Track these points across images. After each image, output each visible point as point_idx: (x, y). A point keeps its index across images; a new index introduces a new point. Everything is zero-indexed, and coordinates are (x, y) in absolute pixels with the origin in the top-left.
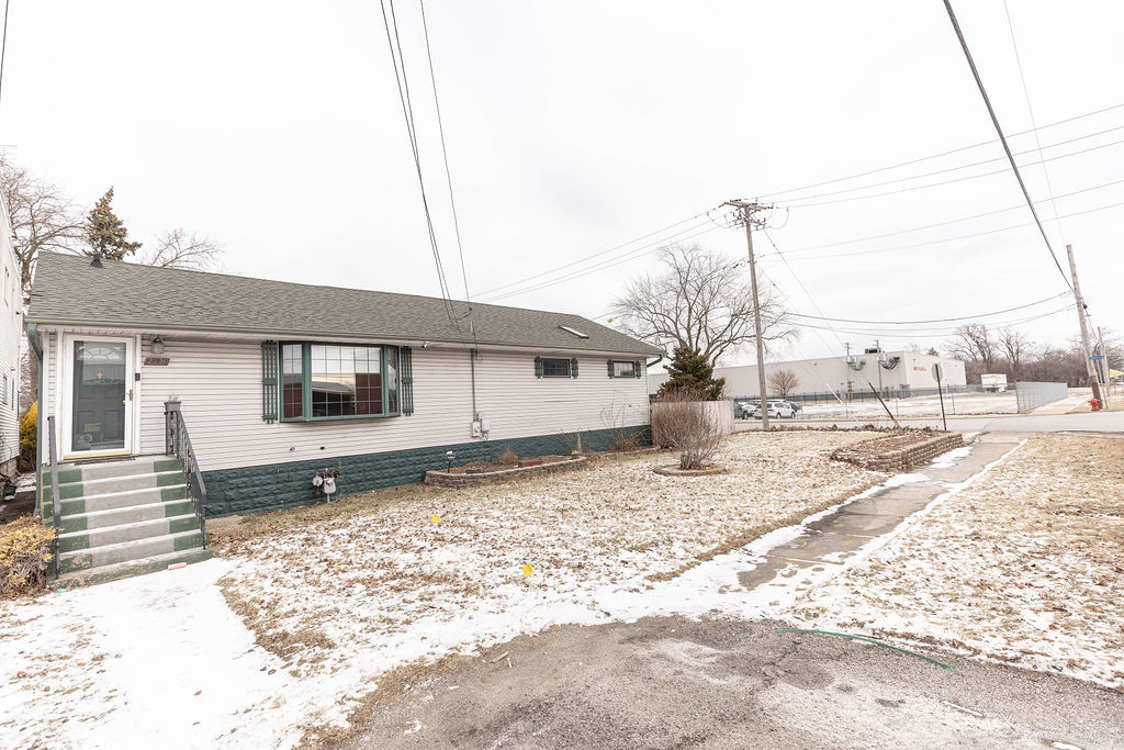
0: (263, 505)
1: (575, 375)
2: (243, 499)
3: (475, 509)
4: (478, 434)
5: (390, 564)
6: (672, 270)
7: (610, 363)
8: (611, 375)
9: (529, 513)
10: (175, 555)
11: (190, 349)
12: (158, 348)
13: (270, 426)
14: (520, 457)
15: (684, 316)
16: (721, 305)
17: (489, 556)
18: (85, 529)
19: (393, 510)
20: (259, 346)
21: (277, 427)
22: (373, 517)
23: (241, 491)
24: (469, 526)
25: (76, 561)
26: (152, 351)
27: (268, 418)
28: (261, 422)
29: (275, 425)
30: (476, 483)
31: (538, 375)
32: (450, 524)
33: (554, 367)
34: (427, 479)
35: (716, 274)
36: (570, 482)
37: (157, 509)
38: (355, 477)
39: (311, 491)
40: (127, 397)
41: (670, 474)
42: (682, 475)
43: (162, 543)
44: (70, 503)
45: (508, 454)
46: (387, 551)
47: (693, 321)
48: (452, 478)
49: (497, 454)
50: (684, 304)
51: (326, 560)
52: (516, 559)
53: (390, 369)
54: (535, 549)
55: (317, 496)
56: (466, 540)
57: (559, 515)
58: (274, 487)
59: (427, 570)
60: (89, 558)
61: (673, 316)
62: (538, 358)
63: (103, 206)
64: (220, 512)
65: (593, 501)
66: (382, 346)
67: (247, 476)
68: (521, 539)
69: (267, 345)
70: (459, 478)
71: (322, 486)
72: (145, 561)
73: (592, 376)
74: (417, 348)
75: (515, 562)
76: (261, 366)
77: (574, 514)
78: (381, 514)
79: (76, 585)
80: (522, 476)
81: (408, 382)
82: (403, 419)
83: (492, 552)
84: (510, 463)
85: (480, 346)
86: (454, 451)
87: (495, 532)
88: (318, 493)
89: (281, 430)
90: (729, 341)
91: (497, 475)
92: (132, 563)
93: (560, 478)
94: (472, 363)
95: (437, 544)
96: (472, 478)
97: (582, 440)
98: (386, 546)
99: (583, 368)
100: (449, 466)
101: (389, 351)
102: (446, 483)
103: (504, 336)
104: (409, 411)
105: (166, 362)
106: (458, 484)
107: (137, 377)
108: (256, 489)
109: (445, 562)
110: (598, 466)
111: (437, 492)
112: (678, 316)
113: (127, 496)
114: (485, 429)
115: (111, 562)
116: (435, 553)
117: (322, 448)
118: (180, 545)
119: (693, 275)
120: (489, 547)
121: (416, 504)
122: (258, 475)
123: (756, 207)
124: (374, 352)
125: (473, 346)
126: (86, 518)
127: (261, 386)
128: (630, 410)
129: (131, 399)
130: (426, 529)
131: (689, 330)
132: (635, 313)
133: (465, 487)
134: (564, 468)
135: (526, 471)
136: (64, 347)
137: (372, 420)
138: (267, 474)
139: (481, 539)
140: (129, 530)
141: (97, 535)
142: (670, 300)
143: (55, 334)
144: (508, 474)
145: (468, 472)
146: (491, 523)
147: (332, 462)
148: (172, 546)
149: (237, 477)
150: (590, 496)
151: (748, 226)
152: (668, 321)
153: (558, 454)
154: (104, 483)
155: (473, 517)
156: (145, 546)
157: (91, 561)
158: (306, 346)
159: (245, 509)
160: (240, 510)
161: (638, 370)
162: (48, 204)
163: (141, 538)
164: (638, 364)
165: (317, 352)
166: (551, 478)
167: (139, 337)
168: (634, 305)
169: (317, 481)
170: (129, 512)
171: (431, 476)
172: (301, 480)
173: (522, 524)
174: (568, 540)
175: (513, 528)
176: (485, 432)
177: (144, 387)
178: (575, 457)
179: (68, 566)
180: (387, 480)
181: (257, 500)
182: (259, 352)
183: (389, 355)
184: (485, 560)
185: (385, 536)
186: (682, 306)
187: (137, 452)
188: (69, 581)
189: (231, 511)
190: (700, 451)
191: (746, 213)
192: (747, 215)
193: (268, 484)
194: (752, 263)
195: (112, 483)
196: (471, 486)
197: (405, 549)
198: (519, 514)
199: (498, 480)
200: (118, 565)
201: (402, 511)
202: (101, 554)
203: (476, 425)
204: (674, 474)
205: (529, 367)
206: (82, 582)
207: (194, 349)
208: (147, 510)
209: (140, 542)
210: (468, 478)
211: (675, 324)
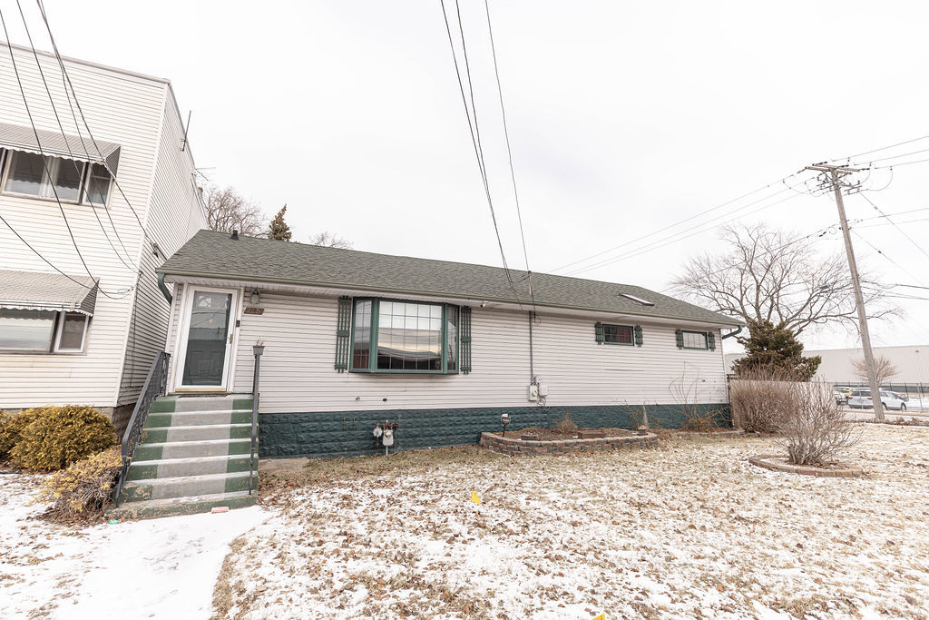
0: (329, 450)
1: (640, 344)
2: (312, 442)
3: (528, 485)
4: (535, 398)
5: (411, 556)
6: (734, 248)
7: (679, 333)
8: (680, 345)
9: (594, 502)
10: (223, 496)
11: (280, 302)
12: (257, 299)
13: (340, 375)
14: (580, 427)
15: (751, 295)
16: (797, 281)
17: (540, 572)
18: (160, 458)
19: (443, 473)
20: (337, 301)
21: (347, 377)
22: (420, 478)
23: (312, 434)
24: (518, 509)
25: (138, 491)
26: (250, 302)
27: (339, 367)
28: (333, 370)
29: (345, 375)
30: (531, 451)
31: (599, 341)
32: (496, 502)
33: (615, 333)
34: (482, 441)
35: (788, 251)
36: (641, 463)
37: (222, 445)
38: (414, 431)
39: (373, 442)
40: (228, 341)
41: (777, 469)
42: (797, 471)
43: (214, 482)
44: (155, 432)
45: (566, 423)
46: (416, 532)
47: (762, 298)
48: (506, 443)
49: (554, 421)
50: (750, 281)
51: (345, 534)
52: (581, 589)
53: (450, 326)
54: (609, 573)
55: (376, 447)
56: (512, 533)
57: (635, 512)
58: (340, 434)
59: (453, 581)
60: (150, 489)
61: (738, 295)
62: (599, 323)
63: (279, 219)
64: (292, 453)
65: (679, 497)
66: (443, 305)
67: (317, 421)
68: (585, 547)
69: (343, 300)
70: (513, 443)
71: (381, 438)
72: (195, 499)
73: (657, 345)
74: (476, 309)
75: (579, 596)
76: (337, 319)
77: (657, 513)
78: (430, 476)
79: (130, 517)
80: (583, 449)
81: (467, 340)
82: (461, 377)
83: (545, 564)
84: (569, 433)
85: (539, 309)
86: (509, 414)
87: (549, 526)
88: (378, 444)
89: (350, 380)
90: (810, 320)
91: (554, 445)
92: (183, 500)
93: (627, 456)
94: (530, 325)
95: (476, 530)
96: (528, 445)
97: (649, 414)
98: (417, 524)
99: (647, 335)
100: (504, 429)
101: (450, 309)
102: (501, 448)
103: (564, 299)
104: (467, 370)
105: (261, 312)
106: (514, 451)
107: (238, 323)
108: (324, 434)
109: (478, 571)
110: (670, 446)
111: (490, 457)
112: (742, 295)
113: (202, 430)
114: (542, 393)
115: (168, 496)
116: (470, 547)
117: (385, 400)
118: (231, 486)
119: (759, 251)
120: (540, 553)
121: (466, 469)
122: (327, 420)
123: (846, 170)
124: (437, 311)
125: (531, 308)
126: (161, 448)
127: (335, 338)
128: (704, 386)
129: (231, 342)
130: (468, 504)
131: (757, 308)
132: (695, 291)
133: (519, 455)
134: (631, 445)
135: (587, 443)
136: (187, 295)
137: (431, 376)
138: (335, 420)
139: (531, 534)
140: (192, 464)
141: (165, 466)
142: (734, 277)
143: (182, 285)
144: (566, 445)
145: (523, 438)
146: (545, 509)
147: (392, 414)
148: (223, 485)
149: (309, 421)
150: (671, 487)
151: (837, 189)
152: (731, 299)
153: (621, 427)
154: (189, 416)
155: (526, 496)
156: (200, 483)
157: (151, 493)
158: (375, 301)
159: (313, 452)
160: (309, 453)
161: (712, 342)
162: (251, 220)
163: (201, 474)
164: (711, 336)
165: (384, 308)
166: (616, 455)
167: (242, 289)
168: (694, 283)
169: (378, 432)
170: (198, 446)
171: (486, 438)
172: (364, 429)
173: (586, 519)
174: (658, 562)
175: (574, 524)
176: (543, 397)
177: (242, 333)
178: (643, 432)
179: (130, 496)
180: (444, 437)
181: (345, 443)
182: (337, 306)
183: (450, 313)
184: (533, 581)
185: (422, 508)
186: (748, 283)
187: (231, 390)
188: (124, 512)
189: (301, 453)
190: (819, 442)
191: (834, 177)
192: (835, 178)
193: (335, 430)
194: (846, 229)
195: (194, 416)
196: (526, 454)
197: (436, 532)
198: (580, 501)
199: (556, 450)
200: (171, 500)
201: (451, 475)
202: (160, 487)
203: (534, 388)
204: (783, 470)
205: (589, 333)
206: (135, 515)
207: (284, 302)
208: (214, 446)
209: (198, 478)
210: (523, 445)
211: (741, 302)
